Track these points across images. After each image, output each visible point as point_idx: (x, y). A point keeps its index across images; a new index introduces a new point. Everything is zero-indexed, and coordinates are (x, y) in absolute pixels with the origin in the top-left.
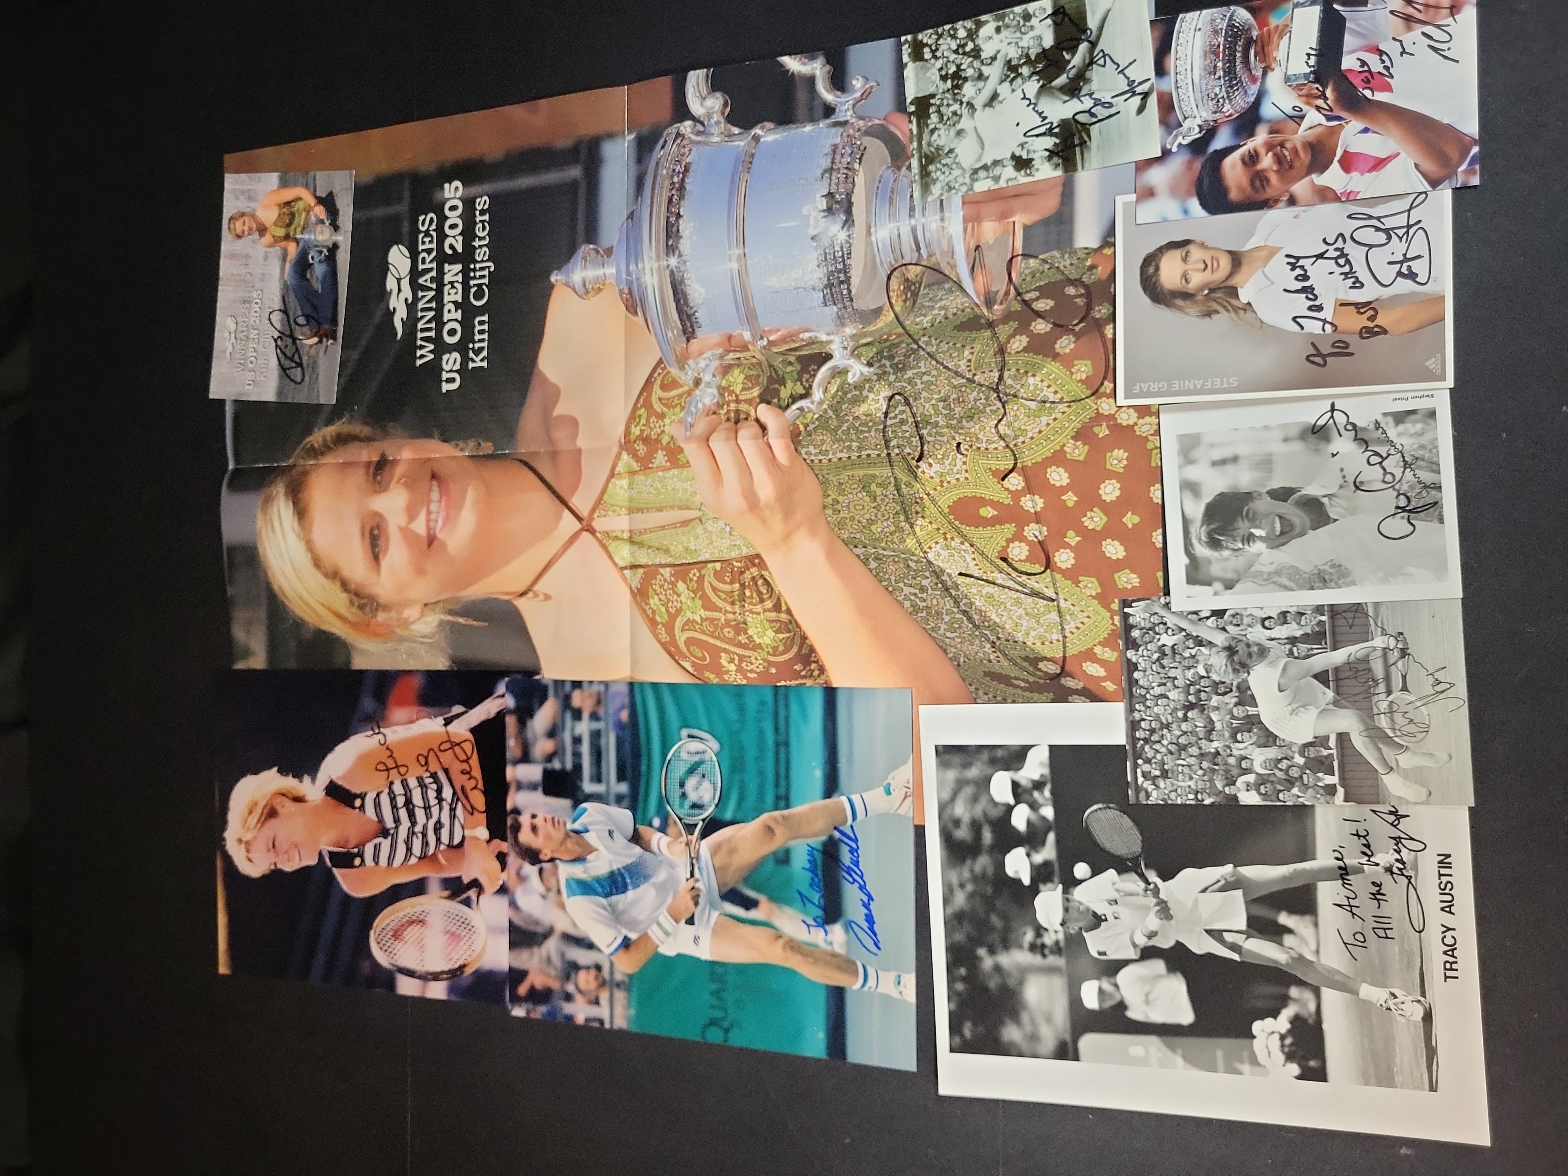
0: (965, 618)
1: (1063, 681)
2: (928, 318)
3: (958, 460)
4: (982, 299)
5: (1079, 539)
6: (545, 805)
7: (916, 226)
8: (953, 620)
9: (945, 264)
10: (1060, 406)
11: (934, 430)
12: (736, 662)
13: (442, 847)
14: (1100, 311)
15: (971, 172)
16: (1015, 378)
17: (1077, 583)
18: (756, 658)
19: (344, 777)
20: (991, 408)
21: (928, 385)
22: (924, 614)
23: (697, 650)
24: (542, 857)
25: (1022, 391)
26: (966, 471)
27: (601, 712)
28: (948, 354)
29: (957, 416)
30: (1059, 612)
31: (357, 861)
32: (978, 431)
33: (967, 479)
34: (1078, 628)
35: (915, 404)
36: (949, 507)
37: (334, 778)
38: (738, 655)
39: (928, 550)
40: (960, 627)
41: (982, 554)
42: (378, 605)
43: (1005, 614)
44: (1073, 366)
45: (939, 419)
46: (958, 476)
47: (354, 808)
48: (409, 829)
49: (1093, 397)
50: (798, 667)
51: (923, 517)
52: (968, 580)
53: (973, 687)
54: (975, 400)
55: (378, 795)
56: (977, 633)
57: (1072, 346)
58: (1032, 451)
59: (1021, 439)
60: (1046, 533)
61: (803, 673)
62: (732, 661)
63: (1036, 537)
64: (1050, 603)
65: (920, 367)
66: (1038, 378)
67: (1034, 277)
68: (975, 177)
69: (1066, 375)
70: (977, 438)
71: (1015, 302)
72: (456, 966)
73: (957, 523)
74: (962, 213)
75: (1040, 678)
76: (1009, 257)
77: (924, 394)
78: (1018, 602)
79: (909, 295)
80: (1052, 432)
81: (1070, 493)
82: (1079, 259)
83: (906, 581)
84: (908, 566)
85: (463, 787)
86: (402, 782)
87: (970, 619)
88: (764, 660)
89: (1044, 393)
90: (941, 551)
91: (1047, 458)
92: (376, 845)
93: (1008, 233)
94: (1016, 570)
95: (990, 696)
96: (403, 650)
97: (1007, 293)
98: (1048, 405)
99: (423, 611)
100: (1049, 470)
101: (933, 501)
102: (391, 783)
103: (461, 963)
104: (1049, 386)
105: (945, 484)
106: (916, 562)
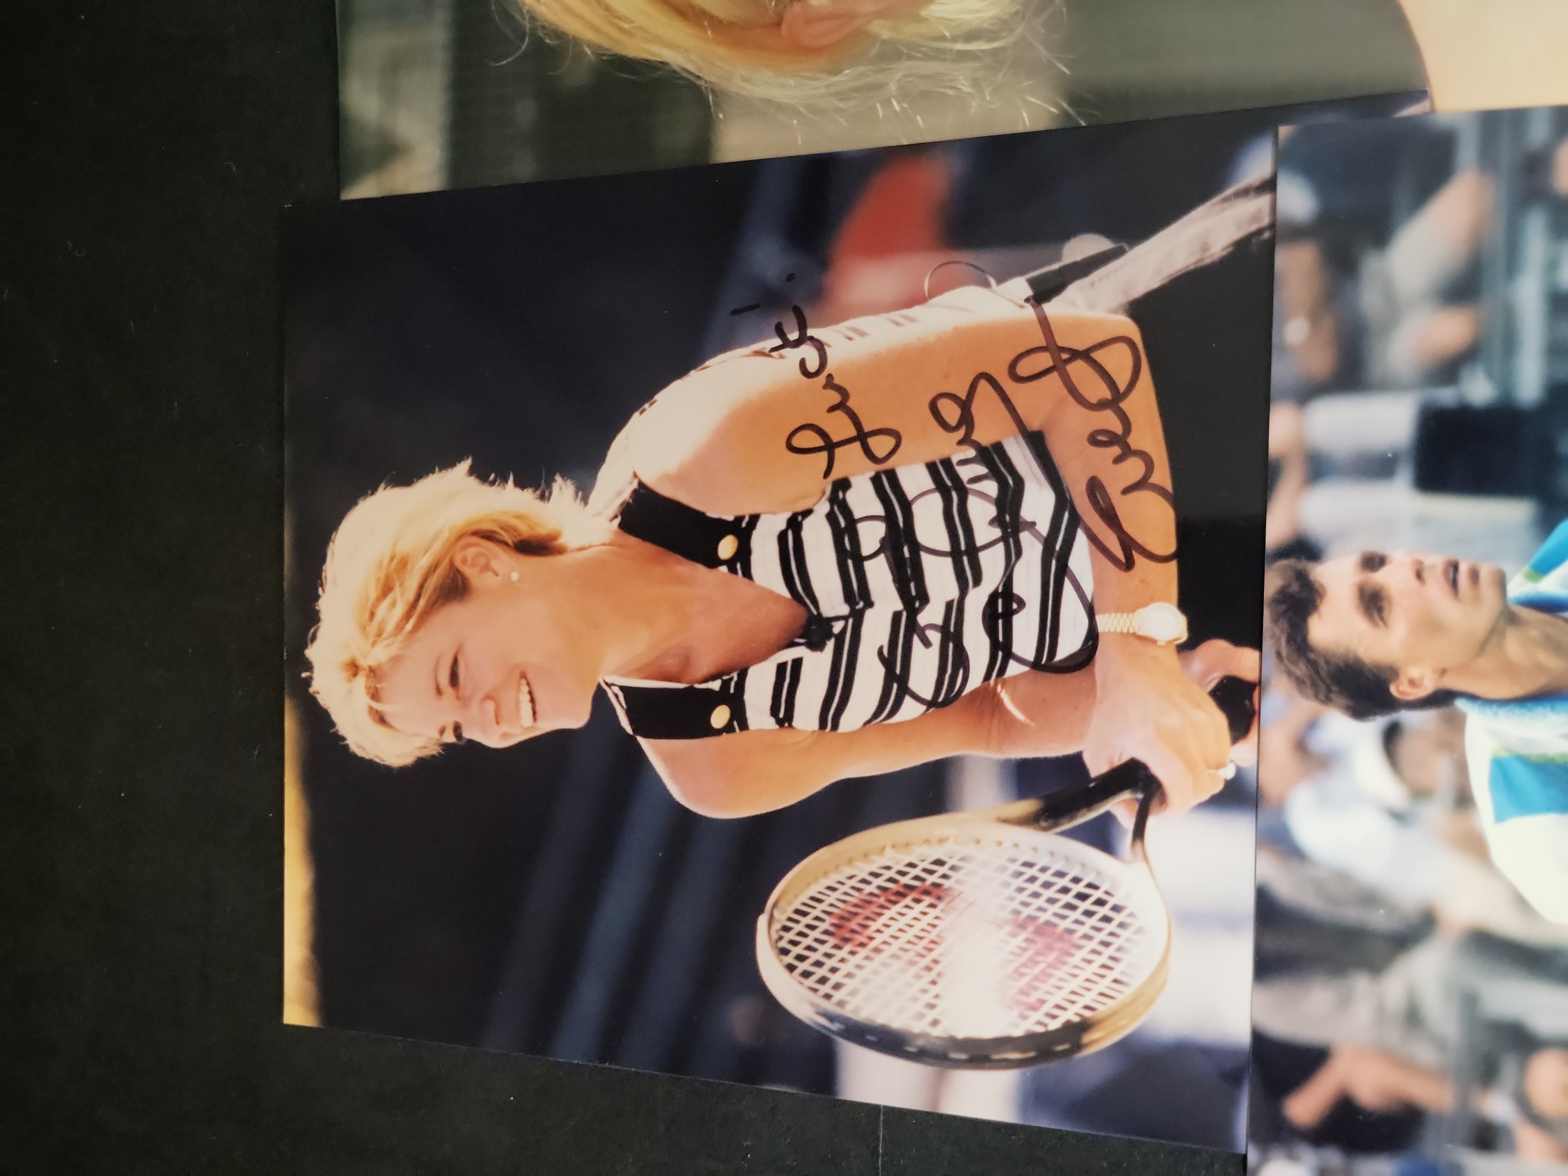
6: (1422, 522)
13: (1014, 669)
19: (681, 477)
24: (1398, 690)
31: (720, 716)
37: (650, 480)
47: (713, 562)
48: (897, 616)
55: (795, 523)
72: (1054, 1025)
85: (1095, 487)
86: (876, 481)
92: (781, 668)
102: (843, 484)
103: (1071, 1015)
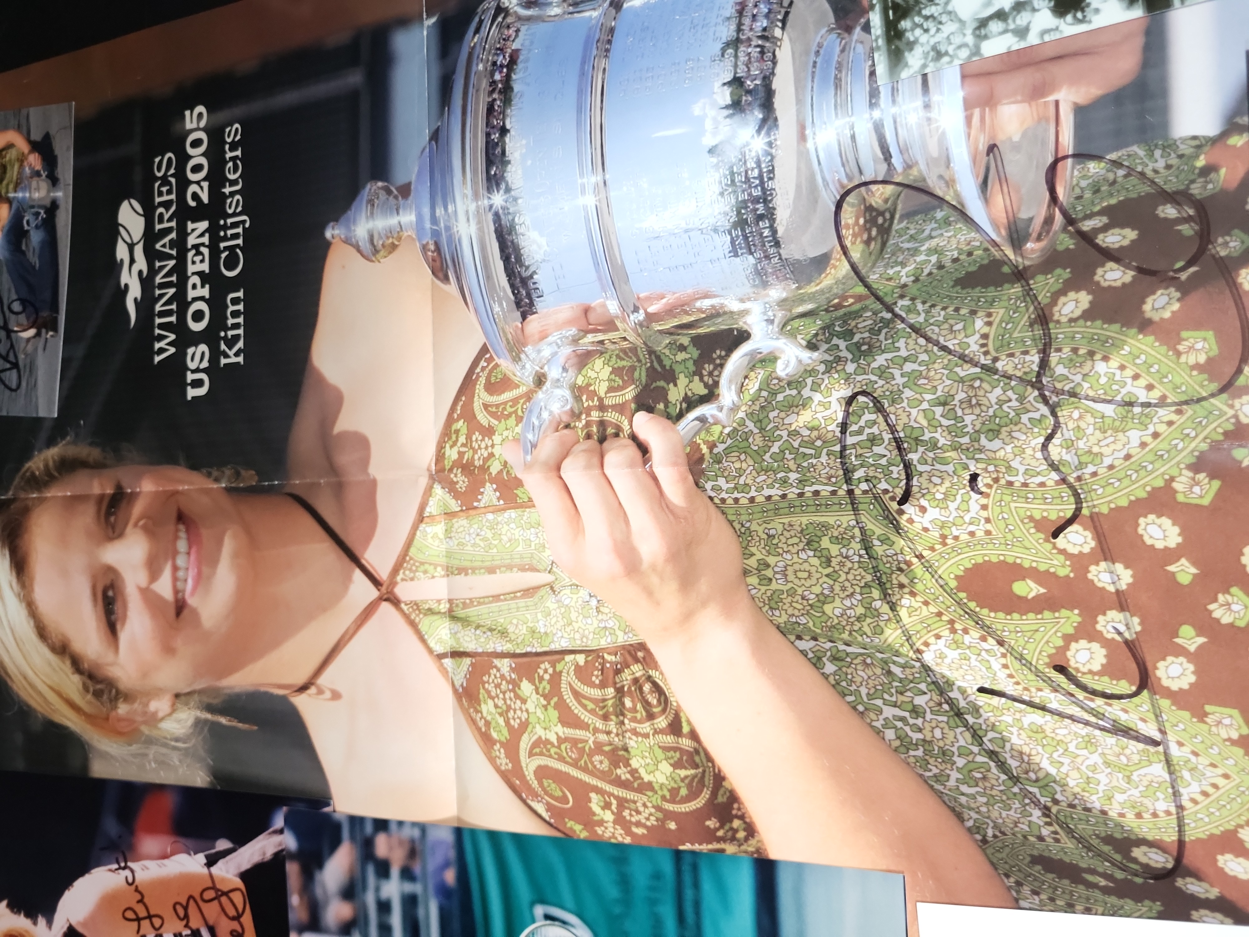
0: (992, 764)
1: (1180, 882)
2: (908, 269)
3: (972, 503)
4: (1003, 232)
5: (1201, 640)
7: (881, 120)
8: (971, 766)
9: (935, 178)
10: (1161, 412)
11: (931, 455)
12: (614, 807)
14: (1226, 244)
15: (975, 25)
16: (1071, 363)
17: (1202, 716)
18: (645, 805)
20: (1031, 415)
21: (913, 379)
22: (920, 753)
23: (553, 786)
25: (1086, 385)
26: (988, 520)
27: (417, 869)
28: (946, 326)
29: (969, 429)
30: (1168, 762)
32: (1011, 456)
33: (988, 533)
34: (1205, 794)
35: (892, 409)
36: (957, 578)
38: (617, 798)
39: (922, 648)
40: (984, 778)
41: (1020, 658)
42: (118, 692)
43: (1066, 761)
44: (1180, 340)
45: (937, 435)
46: (972, 528)
49: (1224, 396)
50: (712, 823)
51: (913, 594)
52: (995, 700)
53: (1012, 880)
54: (1000, 403)
56: (1016, 790)
57: (1176, 306)
58: (1109, 489)
59: (1091, 469)
60: (1138, 628)
61: (720, 833)
62: (607, 806)
63: (1120, 633)
64: (1152, 749)
65: (898, 349)
66: (1114, 363)
67: (1097, 191)
68: (983, 32)
69: (1166, 356)
70: (1009, 468)
71: (1063, 236)
73: (972, 605)
74: (960, 94)
75: (1137, 875)
76: (1050, 160)
77: (908, 393)
78: (1089, 742)
79: (874, 232)
80: (1151, 457)
81: (1183, 561)
82: (1181, 156)
83: (886, 696)
84: (889, 672)
87: (1002, 766)
88: (658, 808)
89: (1129, 388)
90: (946, 651)
91: (1138, 500)
93: (1047, 120)
94: (1083, 688)
95: (1044, 897)
96: (151, 756)
97: (1049, 221)
98: (1137, 410)
99: (173, 705)
100: (1142, 521)
101: (929, 568)
104: (1136, 377)
105: (949, 541)
106: (904, 667)
